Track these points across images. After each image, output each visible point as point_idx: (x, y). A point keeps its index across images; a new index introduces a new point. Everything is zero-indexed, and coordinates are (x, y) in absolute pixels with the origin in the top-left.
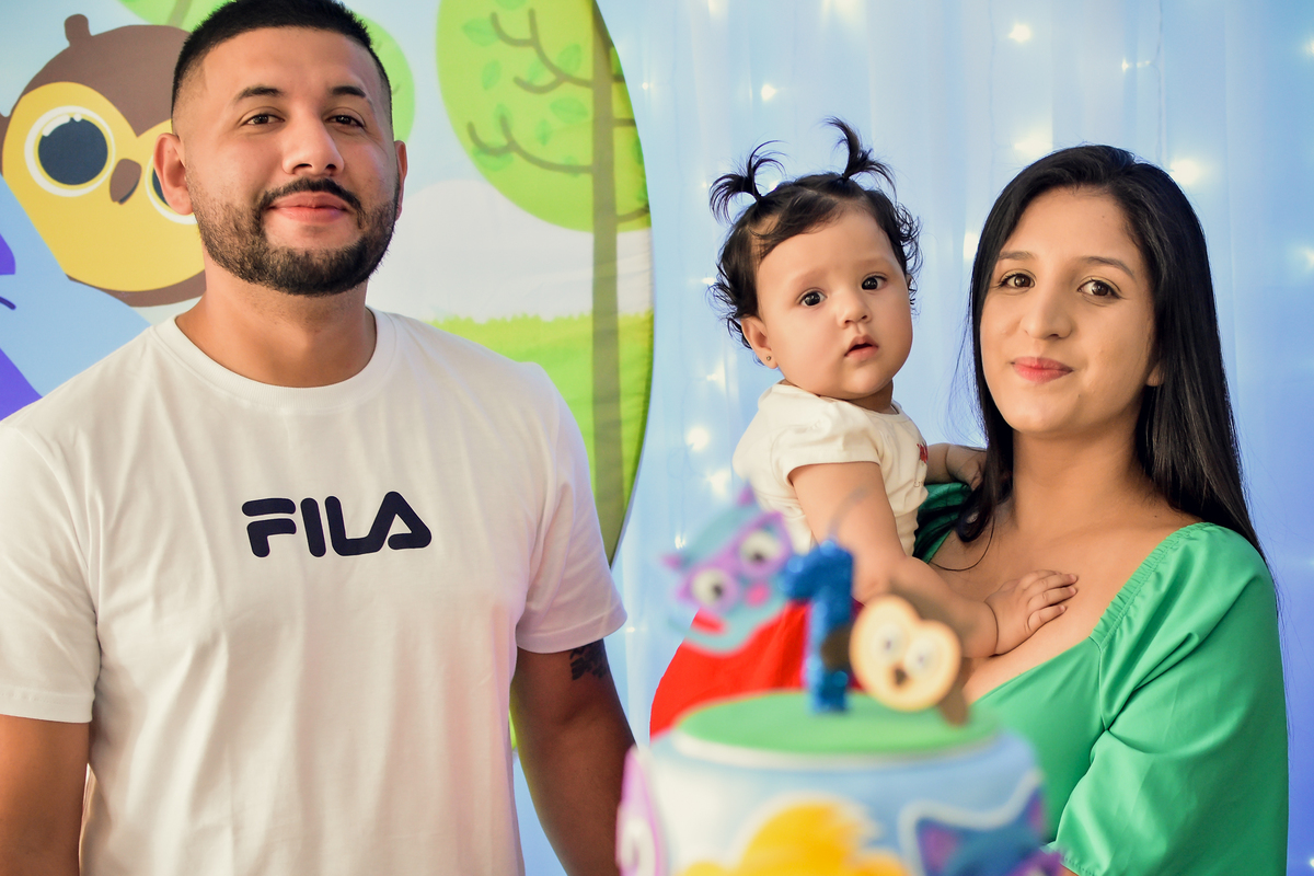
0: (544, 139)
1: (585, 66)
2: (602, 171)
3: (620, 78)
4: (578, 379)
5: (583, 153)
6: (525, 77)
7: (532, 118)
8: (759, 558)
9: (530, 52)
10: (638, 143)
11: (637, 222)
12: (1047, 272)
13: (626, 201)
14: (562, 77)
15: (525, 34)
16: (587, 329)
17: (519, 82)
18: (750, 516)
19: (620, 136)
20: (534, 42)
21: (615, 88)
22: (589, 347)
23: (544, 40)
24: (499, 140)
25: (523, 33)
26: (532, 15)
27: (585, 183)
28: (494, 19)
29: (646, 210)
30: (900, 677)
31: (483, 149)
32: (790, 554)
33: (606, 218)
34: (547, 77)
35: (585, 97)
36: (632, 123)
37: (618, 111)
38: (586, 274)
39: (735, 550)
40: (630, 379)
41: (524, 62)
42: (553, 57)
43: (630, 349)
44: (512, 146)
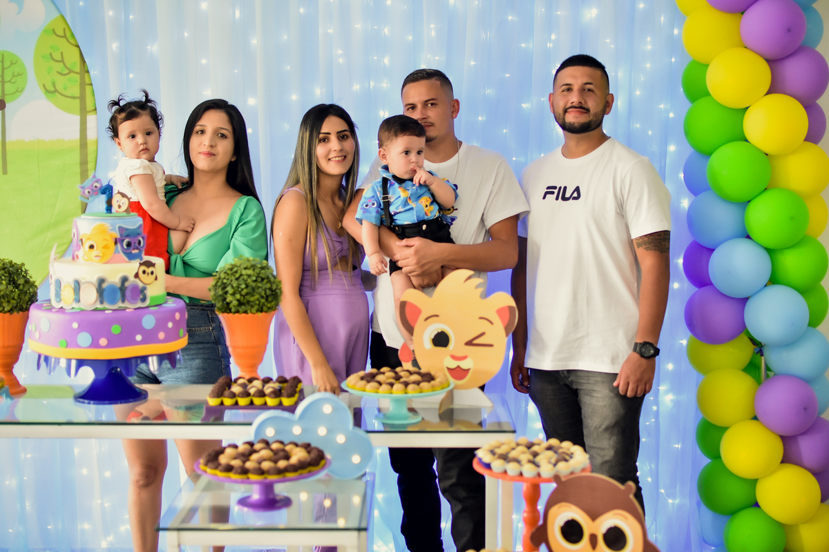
0: (65, 89)
1: (77, 69)
2: (82, 98)
3: (88, 72)
4: (76, 157)
5: (77, 93)
6: (60, 71)
7: (61, 82)
8: (96, 187)
9: (61, 64)
10: (93, 90)
11: (93, 113)
12: (209, 130)
13: (90, 106)
14: (71, 71)
15: (60, 59)
16: (78, 143)
17: (58, 72)
18: (95, 180)
19: (88, 89)
20: (62, 61)
21: (86, 74)
22: (79, 148)
23: (65, 60)
24: (52, 89)
25: (59, 58)
26: (62, 53)
27: (78, 101)
28: (51, 54)
29: (96, 109)
30: (120, 207)
31: (47, 91)
32: (102, 187)
33: (83, 112)
34: (67, 71)
35: (78, 77)
36: (92, 84)
37: (87, 81)
38: (78, 127)
39: (92, 185)
40: (91, 158)
41: (60, 67)
42: (68, 67)
43: (91, 149)
44: (56, 91)
